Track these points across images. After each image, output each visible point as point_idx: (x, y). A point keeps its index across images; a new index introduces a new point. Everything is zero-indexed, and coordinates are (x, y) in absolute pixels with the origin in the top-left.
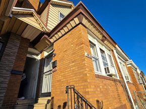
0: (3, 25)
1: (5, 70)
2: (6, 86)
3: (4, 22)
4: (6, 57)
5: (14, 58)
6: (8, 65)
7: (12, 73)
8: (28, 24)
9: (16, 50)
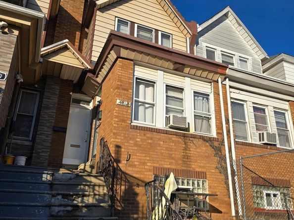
0: (35, 73)
1: (46, 126)
2: (50, 145)
3: (35, 70)
4: (45, 111)
5: (55, 111)
6: (48, 120)
7: (53, 130)
8: (62, 64)
9: (56, 100)
